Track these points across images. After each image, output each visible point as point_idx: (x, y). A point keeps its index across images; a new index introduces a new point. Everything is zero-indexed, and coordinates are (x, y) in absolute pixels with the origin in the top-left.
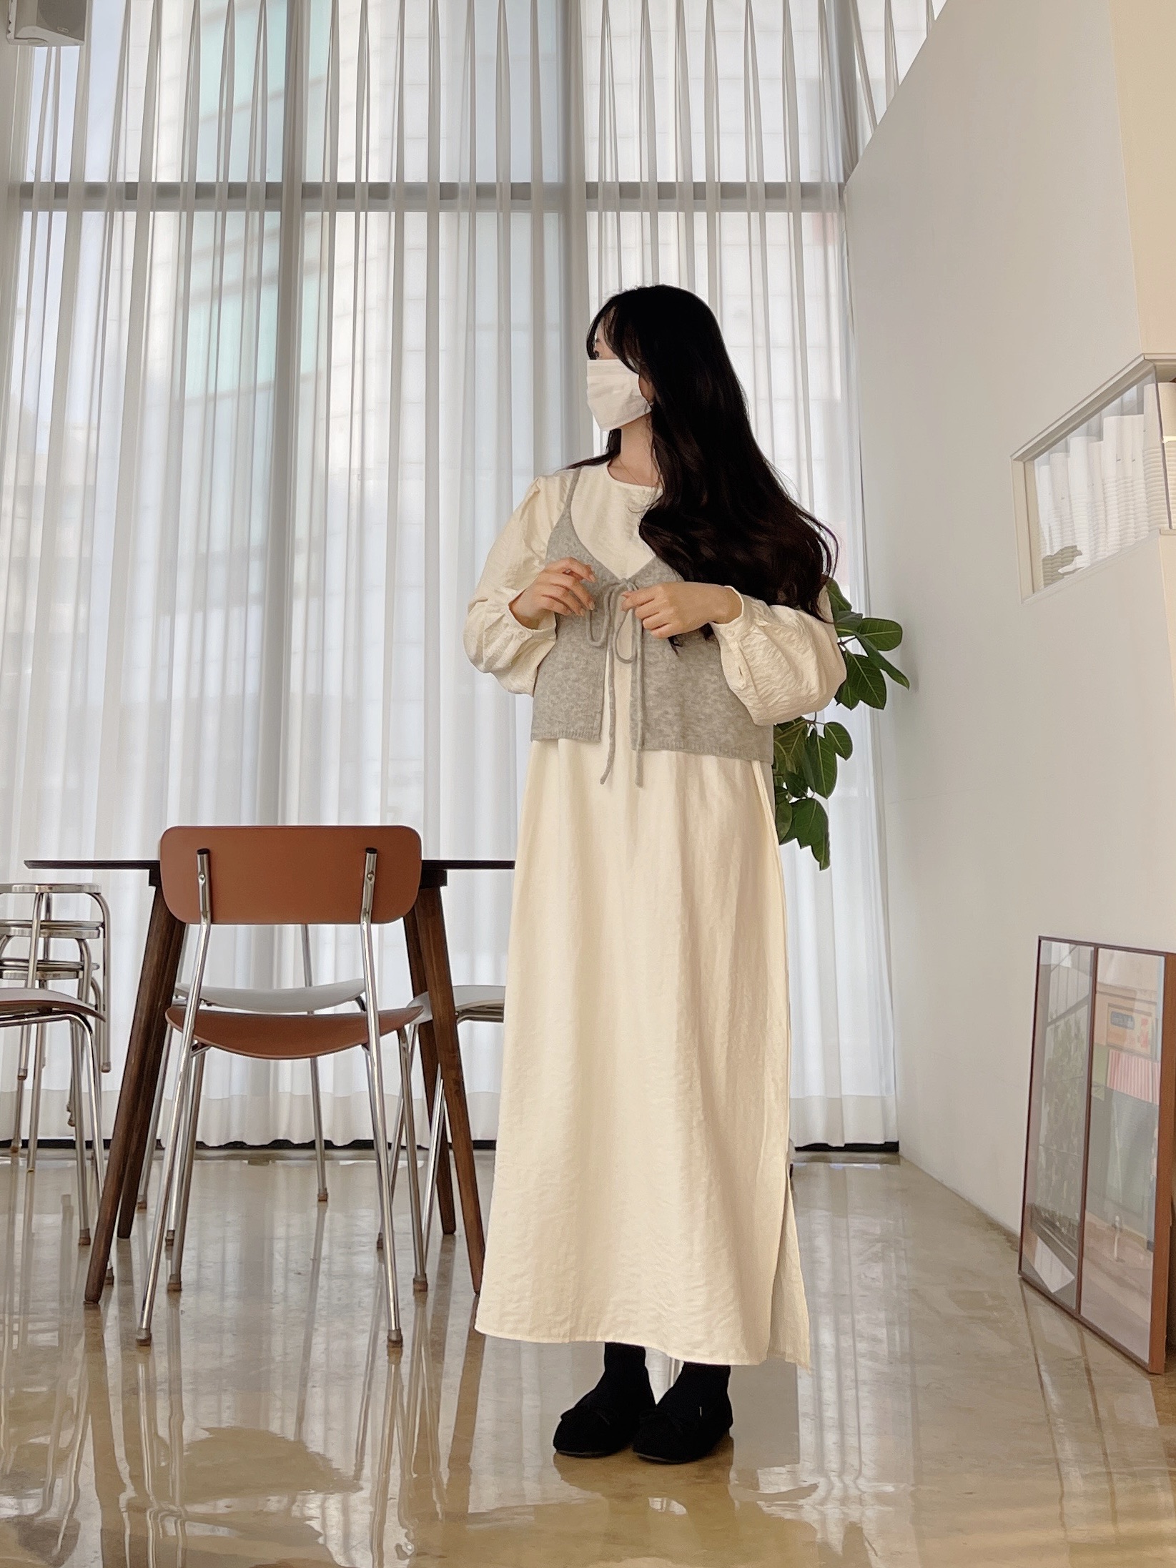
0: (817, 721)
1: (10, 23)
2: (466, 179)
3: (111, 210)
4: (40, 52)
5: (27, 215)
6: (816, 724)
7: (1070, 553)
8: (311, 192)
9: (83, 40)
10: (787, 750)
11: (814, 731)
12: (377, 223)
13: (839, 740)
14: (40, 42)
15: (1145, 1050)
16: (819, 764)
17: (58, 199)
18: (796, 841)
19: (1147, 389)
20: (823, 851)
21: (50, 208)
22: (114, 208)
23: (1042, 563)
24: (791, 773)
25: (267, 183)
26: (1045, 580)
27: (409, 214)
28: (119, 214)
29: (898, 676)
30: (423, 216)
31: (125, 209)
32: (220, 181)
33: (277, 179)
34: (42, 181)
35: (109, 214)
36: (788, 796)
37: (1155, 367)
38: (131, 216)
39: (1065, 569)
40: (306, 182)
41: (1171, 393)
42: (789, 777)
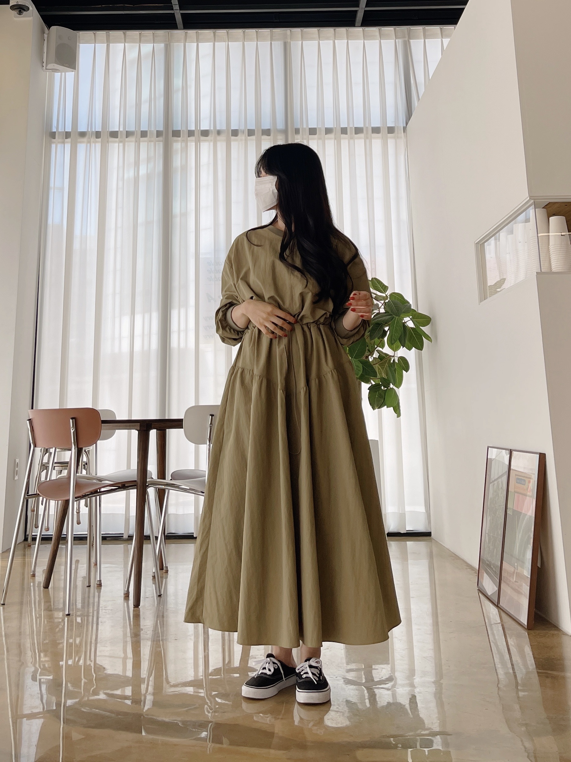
0: (395, 356)
1: (44, 62)
2: (242, 127)
3: (89, 142)
4: (57, 75)
5: (53, 146)
6: (395, 357)
7: (502, 282)
8: (177, 134)
9: (75, 69)
10: (383, 368)
11: (394, 360)
12: (206, 147)
13: (404, 364)
14: (57, 70)
15: (529, 494)
16: (396, 374)
17: (67, 139)
18: (386, 406)
19: (531, 212)
20: (397, 410)
21: (64, 143)
22: (91, 143)
23: (488, 288)
24: (384, 378)
25: (157, 131)
26: (489, 295)
27: (219, 144)
28: (94, 145)
29: (428, 337)
30: (224, 144)
31: (96, 142)
32: (137, 130)
33: (161, 128)
34: (59, 131)
35: (89, 145)
36: (382, 387)
37: (534, 202)
38: (98, 146)
39: (499, 290)
40: (174, 129)
41: (542, 214)
42: (382, 379)
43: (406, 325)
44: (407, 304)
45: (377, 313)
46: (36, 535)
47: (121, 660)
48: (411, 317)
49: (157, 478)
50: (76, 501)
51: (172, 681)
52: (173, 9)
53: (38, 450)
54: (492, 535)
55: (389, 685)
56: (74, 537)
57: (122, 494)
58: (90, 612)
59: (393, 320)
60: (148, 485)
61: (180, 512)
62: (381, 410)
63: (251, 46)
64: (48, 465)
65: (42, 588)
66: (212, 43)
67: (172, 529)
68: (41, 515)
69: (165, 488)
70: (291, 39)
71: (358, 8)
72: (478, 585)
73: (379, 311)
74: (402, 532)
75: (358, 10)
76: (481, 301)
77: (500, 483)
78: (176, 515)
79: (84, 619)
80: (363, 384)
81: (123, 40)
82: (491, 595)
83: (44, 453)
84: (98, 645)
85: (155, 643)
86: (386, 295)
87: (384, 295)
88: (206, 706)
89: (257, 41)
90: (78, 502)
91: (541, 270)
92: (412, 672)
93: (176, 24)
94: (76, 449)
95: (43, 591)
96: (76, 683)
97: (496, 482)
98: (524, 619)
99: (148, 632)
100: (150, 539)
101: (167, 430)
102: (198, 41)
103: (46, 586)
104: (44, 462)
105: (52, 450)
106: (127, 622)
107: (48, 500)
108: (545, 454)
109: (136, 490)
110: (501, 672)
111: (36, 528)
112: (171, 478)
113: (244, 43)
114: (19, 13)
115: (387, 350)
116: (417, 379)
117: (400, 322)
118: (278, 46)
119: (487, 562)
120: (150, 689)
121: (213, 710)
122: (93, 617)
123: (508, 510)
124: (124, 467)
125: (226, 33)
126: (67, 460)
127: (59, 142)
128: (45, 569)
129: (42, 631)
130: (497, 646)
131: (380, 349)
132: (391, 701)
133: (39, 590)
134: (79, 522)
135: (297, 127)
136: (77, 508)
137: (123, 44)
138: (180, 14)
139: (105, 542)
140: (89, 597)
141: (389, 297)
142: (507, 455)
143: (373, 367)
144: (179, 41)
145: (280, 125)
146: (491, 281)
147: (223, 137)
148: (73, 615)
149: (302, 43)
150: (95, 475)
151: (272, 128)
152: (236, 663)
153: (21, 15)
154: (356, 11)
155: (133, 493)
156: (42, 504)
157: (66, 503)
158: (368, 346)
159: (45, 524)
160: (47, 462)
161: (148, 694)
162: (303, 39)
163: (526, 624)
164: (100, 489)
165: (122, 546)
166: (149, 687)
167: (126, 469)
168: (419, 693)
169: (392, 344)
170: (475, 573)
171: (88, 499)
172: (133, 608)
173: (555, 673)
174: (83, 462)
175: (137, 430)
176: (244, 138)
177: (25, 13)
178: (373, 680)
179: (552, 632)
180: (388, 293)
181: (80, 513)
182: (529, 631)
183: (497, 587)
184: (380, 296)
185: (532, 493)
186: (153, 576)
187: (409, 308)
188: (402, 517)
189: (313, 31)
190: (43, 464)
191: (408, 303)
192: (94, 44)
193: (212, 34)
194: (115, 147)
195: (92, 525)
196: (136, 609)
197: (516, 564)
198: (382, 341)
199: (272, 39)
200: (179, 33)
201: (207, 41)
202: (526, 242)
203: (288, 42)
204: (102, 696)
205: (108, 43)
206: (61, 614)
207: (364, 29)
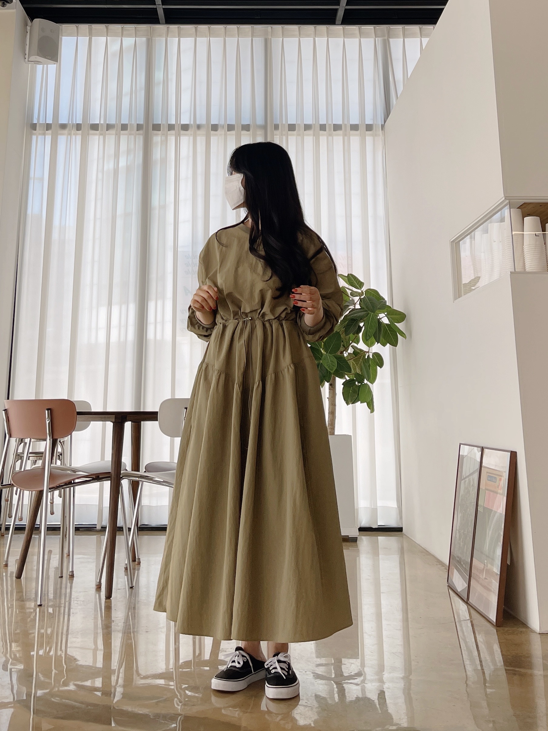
0: (369, 351)
1: (26, 54)
2: (222, 122)
3: (70, 134)
4: (39, 67)
5: (34, 137)
6: (369, 353)
7: (477, 279)
8: (157, 127)
9: (57, 62)
10: (357, 364)
11: (368, 356)
12: (186, 141)
13: (378, 360)
14: (39, 62)
15: (500, 491)
16: (370, 369)
17: (48, 130)
18: (360, 402)
19: (506, 212)
20: (371, 406)
21: (44, 134)
22: (71, 134)
23: (462, 286)
24: (358, 373)
25: (137, 124)
26: (464, 293)
27: (199, 139)
28: (74, 137)
29: (402, 334)
30: (204, 138)
31: (76, 134)
32: (117, 123)
33: (141, 122)
34: (41, 122)
35: (69, 137)
36: (357, 383)
37: (509, 202)
38: (79, 138)
39: (473, 288)
40: (154, 123)
41: (516, 213)
42: (357, 375)
43: (381, 321)
44: (382, 300)
45: (353, 309)
46: (10, 525)
47: (92, 651)
48: (386, 313)
49: (131, 470)
50: (50, 492)
51: (143, 672)
52: (155, 4)
53: (13, 440)
54: (462, 531)
55: (358, 680)
56: (47, 527)
57: (96, 485)
58: (62, 603)
59: (368, 316)
60: (122, 477)
61: (154, 503)
62: (355, 405)
63: (232, 42)
64: (23, 455)
65: (14, 578)
66: (194, 38)
67: (145, 521)
68: (15, 504)
69: (138, 480)
70: (271, 36)
71: (339, 6)
72: (448, 581)
73: (354, 307)
74: (374, 527)
75: (339, 9)
76: (455, 299)
77: (471, 480)
78: (150, 507)
79: (56, 609)
80: (337, 379)
81: (106, 33)
82: (460, 591)
83: (19, 443)
84: (69, 636)
85: (126, 635)
86: (362, 291)
87: (360, 291)
88: (176, 699)
89: (238, 37)
90: (52, 493)
91: (515, 270)
92: (381, 668)
93: (158, 18)
94: (51, 440)
95: (15, 580)
96: (47, 674)
97: (467, 479)
98: (493, 617)
99: (120, 624)
100: (123, 530)
101: (142, 422)
102: (179, 36)
103: (19, 576)
104: (18, 452)
105: (27, 440)
106: (98, 613)
107: (22, 490)
108: (516, 452)
109: (110, 481)
110: (469, 668)
111: (9, 518)
112: (144, 470)
113: (225, 39)
114: (2, 5)
115: (362, 346)
116: (391, 375)
117: (375, 318)
118: (259, 42)
119: (457, 558)
120: (121, 681)
121: (183, 703)
122: (65, 607)
123: (479, 507)
124: (98, 459)
125: (208, 29)
126: (42, 450)
127: (39, 134)
128: (17, 559)
129: (13, 621)
130: (466, 642)
131: (355, 345)
132: (360, 696)
133: (12, 580)
134: (52, 513)
135: (276, 123)
136: (51, 499)
137: (106, 38)
138: (162, 9)
139: (78, 532)
140: (61, 588)
141: (364, 293)
142: (479, 452)
143: (347, 362)
144: (160, 36)
145: (260, 120)
146: (465, 280)
147: (202, 132)
148: (45, 606)
149: (283, 40)
150: (69, 466)
151: (251, 123)
152: (207, 656)
153: (4, 7)
154: (337, 10)
155: (107, 484)
156: (16, 494)
157: (40, 494)
158: (342, 341)
159: (19, 514)
160: (22, 452)
161: (118, 685)
162: (283, 36)
163: (495, 621)
164: (74, 480)
165: (95, 536)
166: (119, 679)
167: (100, 460)
168: (388, 688)
169: (367, 340)
170: (446, 569)
171: (62, 490)
172: (104, 600)
173: (522, 670)
174: (57, 453)
175: (113, 423)
176: (223, 132)
177: (8, 5)
178: (342, 675)
179: (521, 629)
180: (364, 289)
181: (54, 503)
182: (498, 628)
183: (467, 584)
184: (355, 292)
185: (503, 491)
186: (125, 568)
187: (383, 305)
188: (374, 512)
189: (294, 28)
190: (18, 454)
191: (384, 299)
192: (76, 37)
193: (194, 30)
194: (95, 140)
195: (65, 515)
196: (107, 600)
197: (486, 561)
198: (356, 338)
199: (253, 36)
200: (161, 28)
201: (189, 36)
202: (500, 242)
203: (268, 38)
204: (72, 687)
205: (90, 37)
206: (32, 605)
207: (344, 27)
